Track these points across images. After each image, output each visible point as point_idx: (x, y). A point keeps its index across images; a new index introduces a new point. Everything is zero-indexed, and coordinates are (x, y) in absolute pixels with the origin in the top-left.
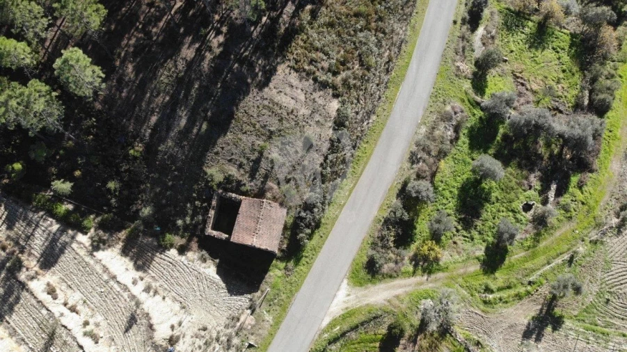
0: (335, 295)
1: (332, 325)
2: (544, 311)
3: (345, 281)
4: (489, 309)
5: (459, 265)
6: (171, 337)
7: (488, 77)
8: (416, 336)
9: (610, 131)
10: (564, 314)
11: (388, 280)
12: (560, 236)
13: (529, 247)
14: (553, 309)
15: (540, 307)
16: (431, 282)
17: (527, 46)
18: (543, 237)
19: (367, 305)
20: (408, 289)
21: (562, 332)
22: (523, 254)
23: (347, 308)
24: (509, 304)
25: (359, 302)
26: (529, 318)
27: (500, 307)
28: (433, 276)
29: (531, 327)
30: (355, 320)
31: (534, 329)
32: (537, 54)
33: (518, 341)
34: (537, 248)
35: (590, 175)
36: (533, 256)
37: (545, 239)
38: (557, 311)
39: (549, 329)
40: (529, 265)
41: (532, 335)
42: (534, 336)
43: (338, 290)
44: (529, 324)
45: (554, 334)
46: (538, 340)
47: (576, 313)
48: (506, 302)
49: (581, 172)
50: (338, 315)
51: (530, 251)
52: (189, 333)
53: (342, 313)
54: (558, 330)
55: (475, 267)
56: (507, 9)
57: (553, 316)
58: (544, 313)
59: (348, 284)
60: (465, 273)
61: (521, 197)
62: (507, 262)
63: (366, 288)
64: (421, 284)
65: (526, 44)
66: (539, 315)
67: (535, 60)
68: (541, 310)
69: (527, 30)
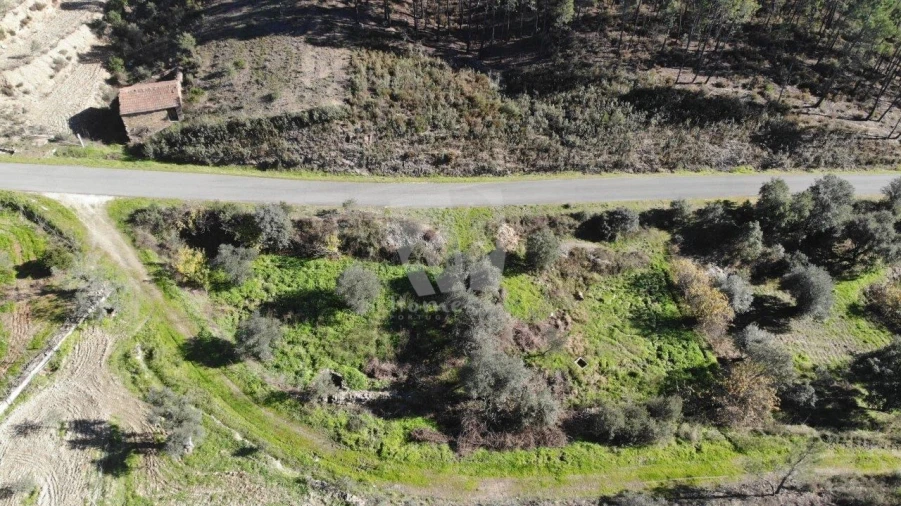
0: (88, 194)
1: (48, 202)
2: (132, 439)
3: (111, 198)
4: (116, 364)
5: (183, 310)
6: (9, 87)
7: (524, 275)
8: (53, 292)
9: (562, 459)
10: (134, 473)
11: (129, 240)
12: (296, 434)
13: (252, 393)
14: (138, 452)
15: (138, 430)
16: (142, 287)
17: (628, 315)
18: (281, 407)
19: (85, 229)
20: (122, 264)
21: (96, 477)
22: (235, 389)
23: (75, 210)
24: (132, 386)
25: (87, 219)
26: (114, 422)
27: (124, 376)
28: (153, 286)
29: (97, 428)
30: (60, 223)
31: (93, 432)
32: (627, 330)
33: (68, 417)
34: (256, 406)
35: (445, 447)
36: (237, 406)
37: (279, 412)
38: (136, 460)
39: (98, 454)
40: (218, 403)
41: (81, 432)
42: (80, 436)
43: (97, 195)
44: (101, 422)
45: (89, 465)
46: (74, 444)
47: (140, 493)
48: (134, 382)
49: (440, 430)
50: (63, 204)
51: (246, 398)
52: (17, 102)
53: (67, 207)
54: (98, 470)
55: (186, 333)
56: (666, 273)
57: (125, 454)
58: (128, 440)
59: (107, 202)
60: (171, 322)
61: (346, 368)
62: (212, 371)
63: (109, 221)
64: (135, 276)
65: (631, 312)
66: (124, 434)
67: (613, 330)
68: (134, 434)
69: (657, 307)
